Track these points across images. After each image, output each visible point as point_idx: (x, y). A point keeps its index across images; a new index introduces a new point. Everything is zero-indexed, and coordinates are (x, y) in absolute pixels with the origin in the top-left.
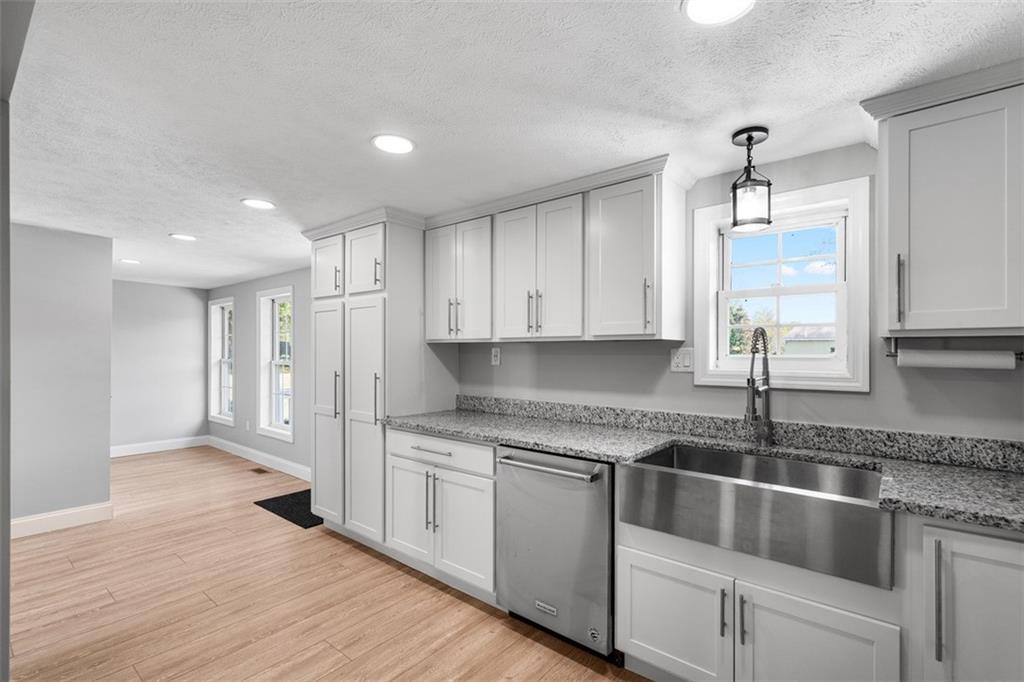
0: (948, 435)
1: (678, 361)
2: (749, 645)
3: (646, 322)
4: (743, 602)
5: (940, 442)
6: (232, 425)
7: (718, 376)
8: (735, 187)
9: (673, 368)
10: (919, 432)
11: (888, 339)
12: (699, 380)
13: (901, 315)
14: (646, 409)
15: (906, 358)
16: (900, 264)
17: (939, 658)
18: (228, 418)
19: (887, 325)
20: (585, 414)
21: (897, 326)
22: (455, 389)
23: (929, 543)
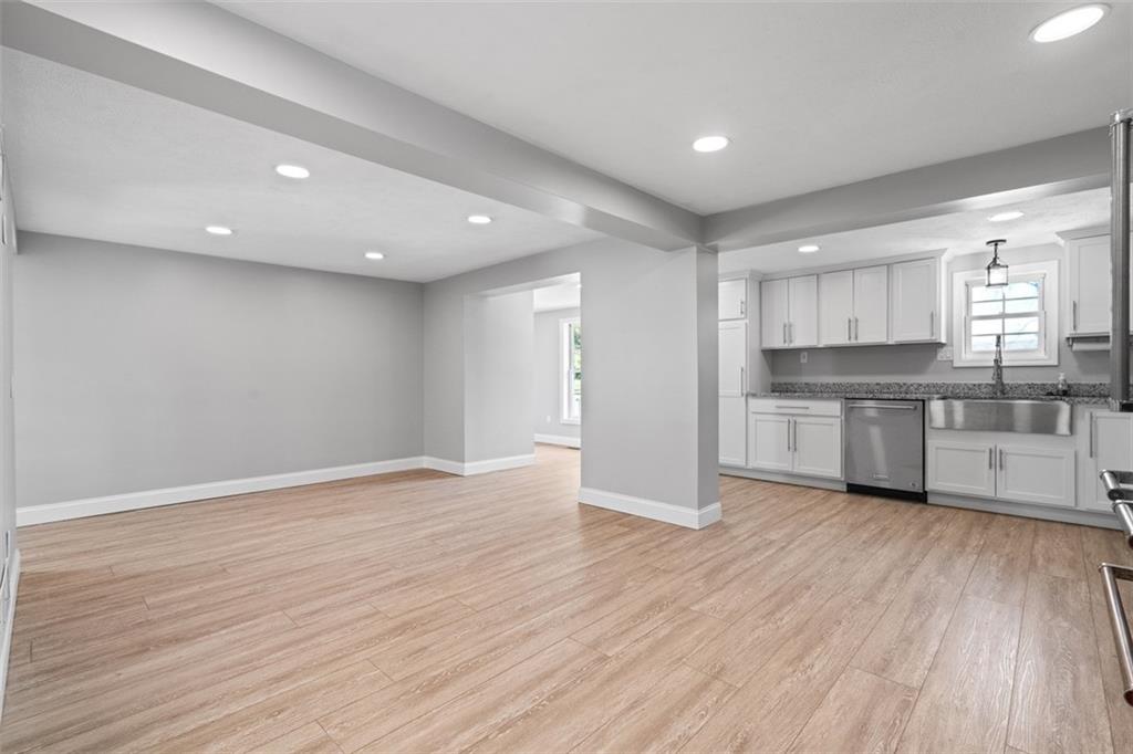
0: (1098, 383)
1: (942, 355)
2: (1003, 472)
3: (932, 334)
4: (1001, 453)
5: (1094, 386)
7: (968, 362)
8: (989, 268)
9: (939, 358)
10: (1083, 382)
11: (1068, 339)
12: (955, 365)
13: (1075, 327)
14: (920, 382)
15: (1077, 347)
16: (1075, 305)
17: (1091, 456)
19: (1068, 332)
20: (878, 387)
21: (1073, 332)
22: (771, 380)
23: (1087, 415)
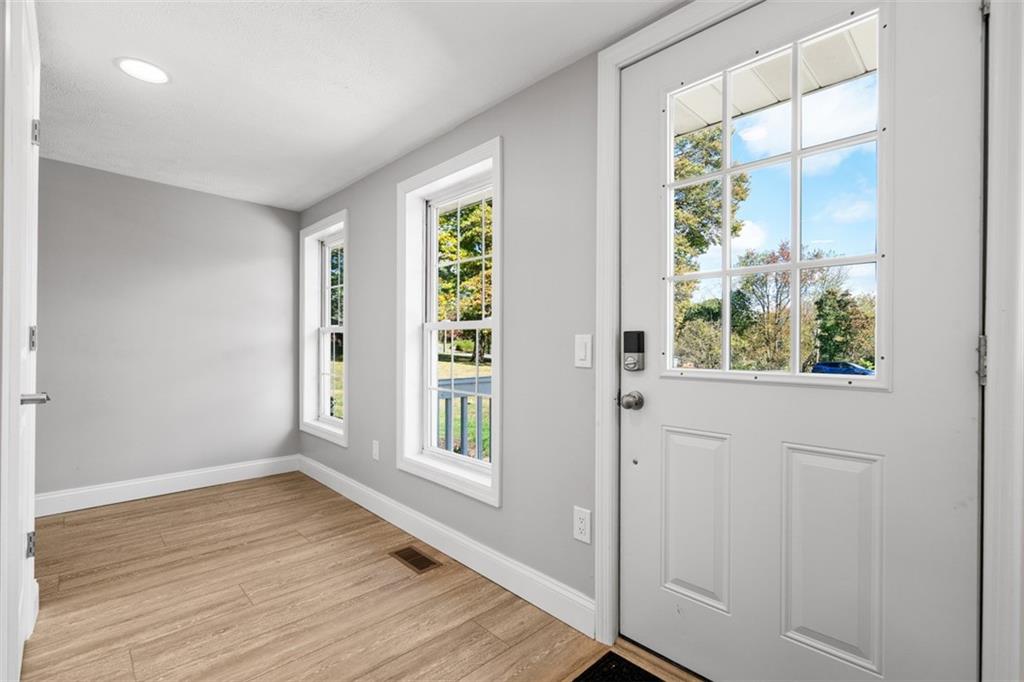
6: (343, 443)
18: (335, 430)
